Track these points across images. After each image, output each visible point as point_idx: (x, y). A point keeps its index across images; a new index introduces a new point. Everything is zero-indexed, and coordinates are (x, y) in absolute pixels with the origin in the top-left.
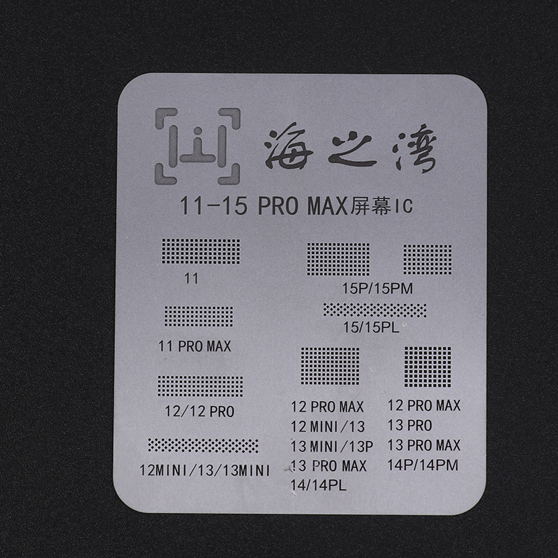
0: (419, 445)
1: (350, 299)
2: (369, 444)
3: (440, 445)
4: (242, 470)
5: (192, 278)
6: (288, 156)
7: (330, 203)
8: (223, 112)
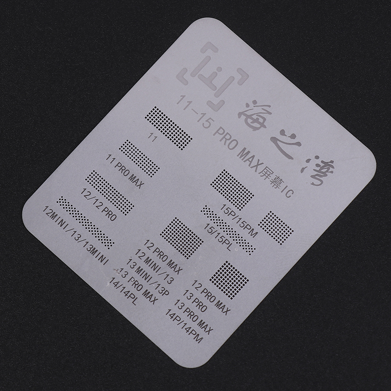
0: (191, 314)
1: (221, 214)
2: (167, 293)
3: (201, 324)
4: (93, 251)
5: (153, 137)
6: (252, 119)
7: (253, 159)
8: (240, 70)
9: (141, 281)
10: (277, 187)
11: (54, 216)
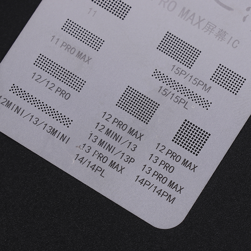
0: (160, 177)
1: (172, 75)
2: (132, 160)
3: (171, 184)
4: (54, 132)
5: (92, 12)
7: (194, 16)
9: (105, 153)
10: (222, 39)
11: (9, 104)
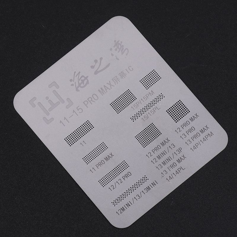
0: (195, 136)
1: (137, 110)
2: (180, 149)
3: (202, 131)
4: (148, 188)
5: (83, 144)
6: (81, 83)
7: (106, 87)
8: (50, 86)
9: (171, 163)
10: (125, 75)
11: (123, 209)
